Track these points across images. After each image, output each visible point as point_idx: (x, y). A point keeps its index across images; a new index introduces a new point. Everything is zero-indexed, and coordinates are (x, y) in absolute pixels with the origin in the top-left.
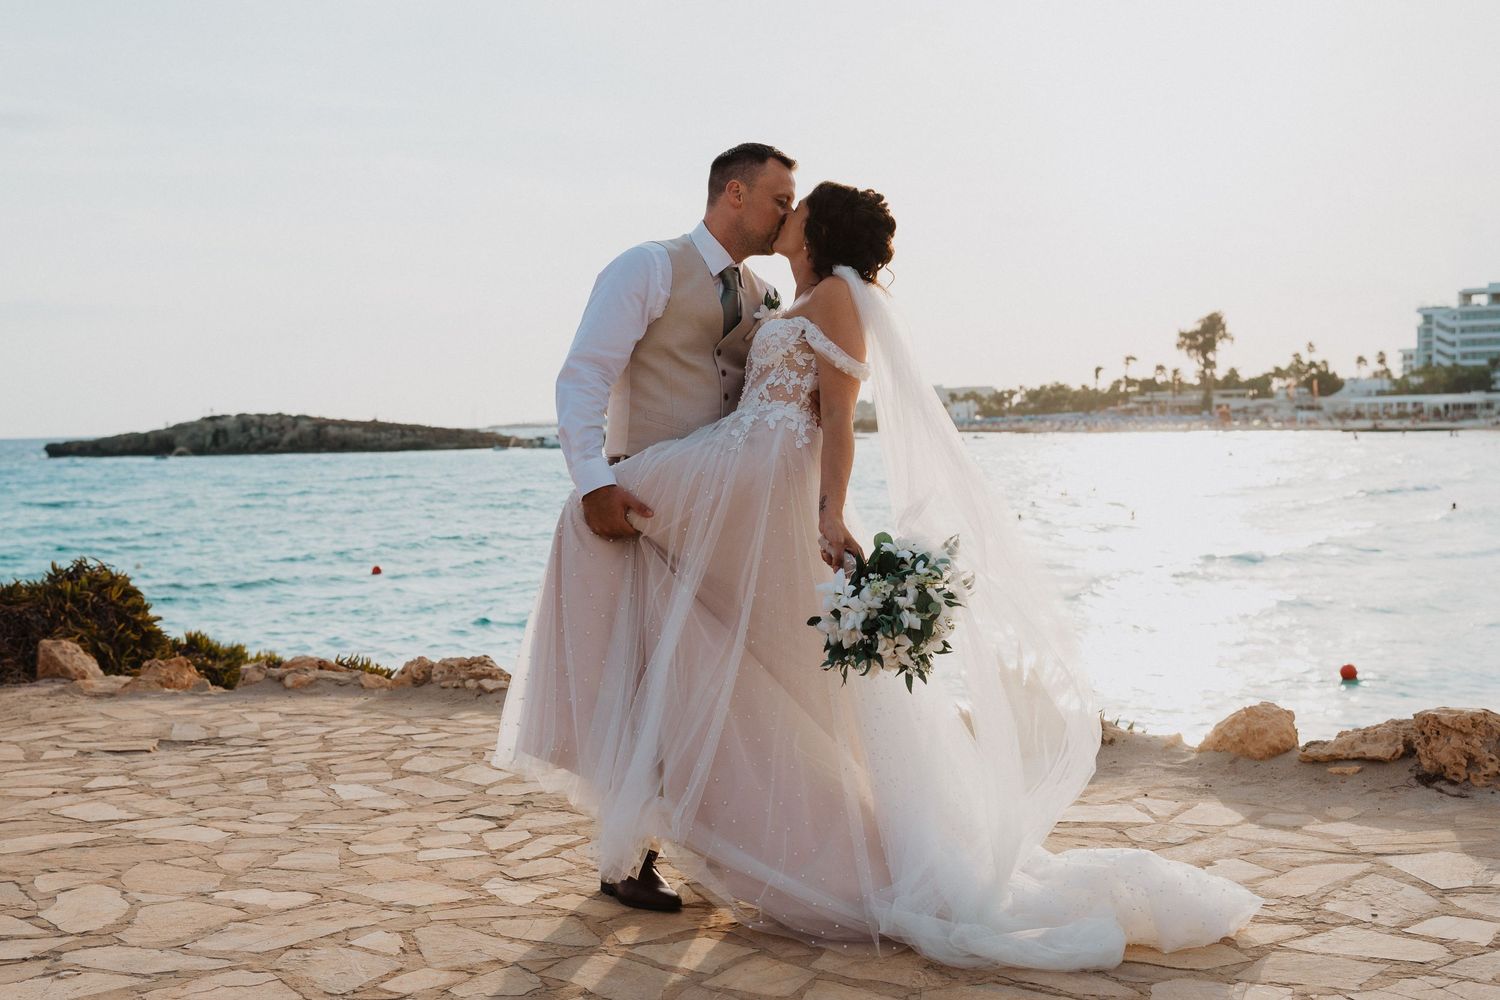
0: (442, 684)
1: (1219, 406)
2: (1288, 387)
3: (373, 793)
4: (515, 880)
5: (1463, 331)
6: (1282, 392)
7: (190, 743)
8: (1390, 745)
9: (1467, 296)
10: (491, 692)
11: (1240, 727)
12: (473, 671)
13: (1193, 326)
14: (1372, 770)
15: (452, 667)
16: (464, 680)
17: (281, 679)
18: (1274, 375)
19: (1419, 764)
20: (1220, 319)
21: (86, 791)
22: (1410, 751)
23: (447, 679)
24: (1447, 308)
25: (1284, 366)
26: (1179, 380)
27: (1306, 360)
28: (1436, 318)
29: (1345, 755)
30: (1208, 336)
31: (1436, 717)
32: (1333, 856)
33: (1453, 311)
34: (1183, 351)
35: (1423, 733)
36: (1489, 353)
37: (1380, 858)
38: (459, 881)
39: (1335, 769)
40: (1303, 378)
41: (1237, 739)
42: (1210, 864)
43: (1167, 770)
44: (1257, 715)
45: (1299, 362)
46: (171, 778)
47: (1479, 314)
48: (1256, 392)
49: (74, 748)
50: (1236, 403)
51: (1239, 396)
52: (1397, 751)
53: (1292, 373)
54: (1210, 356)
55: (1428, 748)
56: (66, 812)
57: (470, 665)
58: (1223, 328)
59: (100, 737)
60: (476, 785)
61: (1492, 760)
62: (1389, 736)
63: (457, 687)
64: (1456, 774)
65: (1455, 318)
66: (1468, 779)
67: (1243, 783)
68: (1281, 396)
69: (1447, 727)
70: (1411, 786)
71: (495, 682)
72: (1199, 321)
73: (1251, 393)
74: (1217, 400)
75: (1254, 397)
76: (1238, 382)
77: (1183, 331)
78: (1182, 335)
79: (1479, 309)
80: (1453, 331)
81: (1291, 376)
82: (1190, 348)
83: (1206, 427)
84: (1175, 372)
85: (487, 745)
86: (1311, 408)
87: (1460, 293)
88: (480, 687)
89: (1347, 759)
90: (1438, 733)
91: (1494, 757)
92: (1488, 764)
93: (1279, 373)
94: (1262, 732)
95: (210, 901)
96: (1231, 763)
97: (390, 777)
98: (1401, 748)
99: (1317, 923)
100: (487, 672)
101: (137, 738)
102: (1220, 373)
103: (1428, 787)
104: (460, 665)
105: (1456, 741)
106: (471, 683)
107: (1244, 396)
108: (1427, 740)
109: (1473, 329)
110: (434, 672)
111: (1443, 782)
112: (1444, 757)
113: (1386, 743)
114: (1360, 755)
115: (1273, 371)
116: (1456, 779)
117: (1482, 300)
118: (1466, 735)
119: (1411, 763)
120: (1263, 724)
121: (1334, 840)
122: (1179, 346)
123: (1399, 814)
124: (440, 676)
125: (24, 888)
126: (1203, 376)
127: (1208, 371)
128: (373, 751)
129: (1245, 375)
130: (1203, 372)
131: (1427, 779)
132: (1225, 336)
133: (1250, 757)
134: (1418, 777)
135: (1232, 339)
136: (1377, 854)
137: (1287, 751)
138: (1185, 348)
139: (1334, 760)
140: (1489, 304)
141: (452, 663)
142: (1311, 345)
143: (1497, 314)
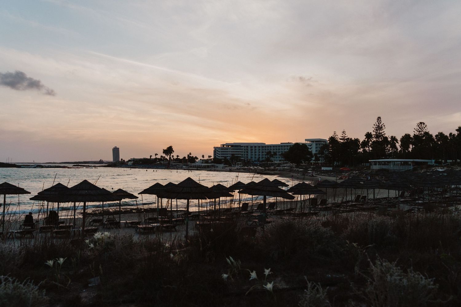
5: (221, 152)
24: (219, 147)
28: (216, 149)
30: (169, 151)
54: (171, 155)
58: (173, 149)
72: (167, 148)
77: (164, 149)
79: (224, 148)
87: (221, 145)
138: (165, 153)
143: (227, 149)
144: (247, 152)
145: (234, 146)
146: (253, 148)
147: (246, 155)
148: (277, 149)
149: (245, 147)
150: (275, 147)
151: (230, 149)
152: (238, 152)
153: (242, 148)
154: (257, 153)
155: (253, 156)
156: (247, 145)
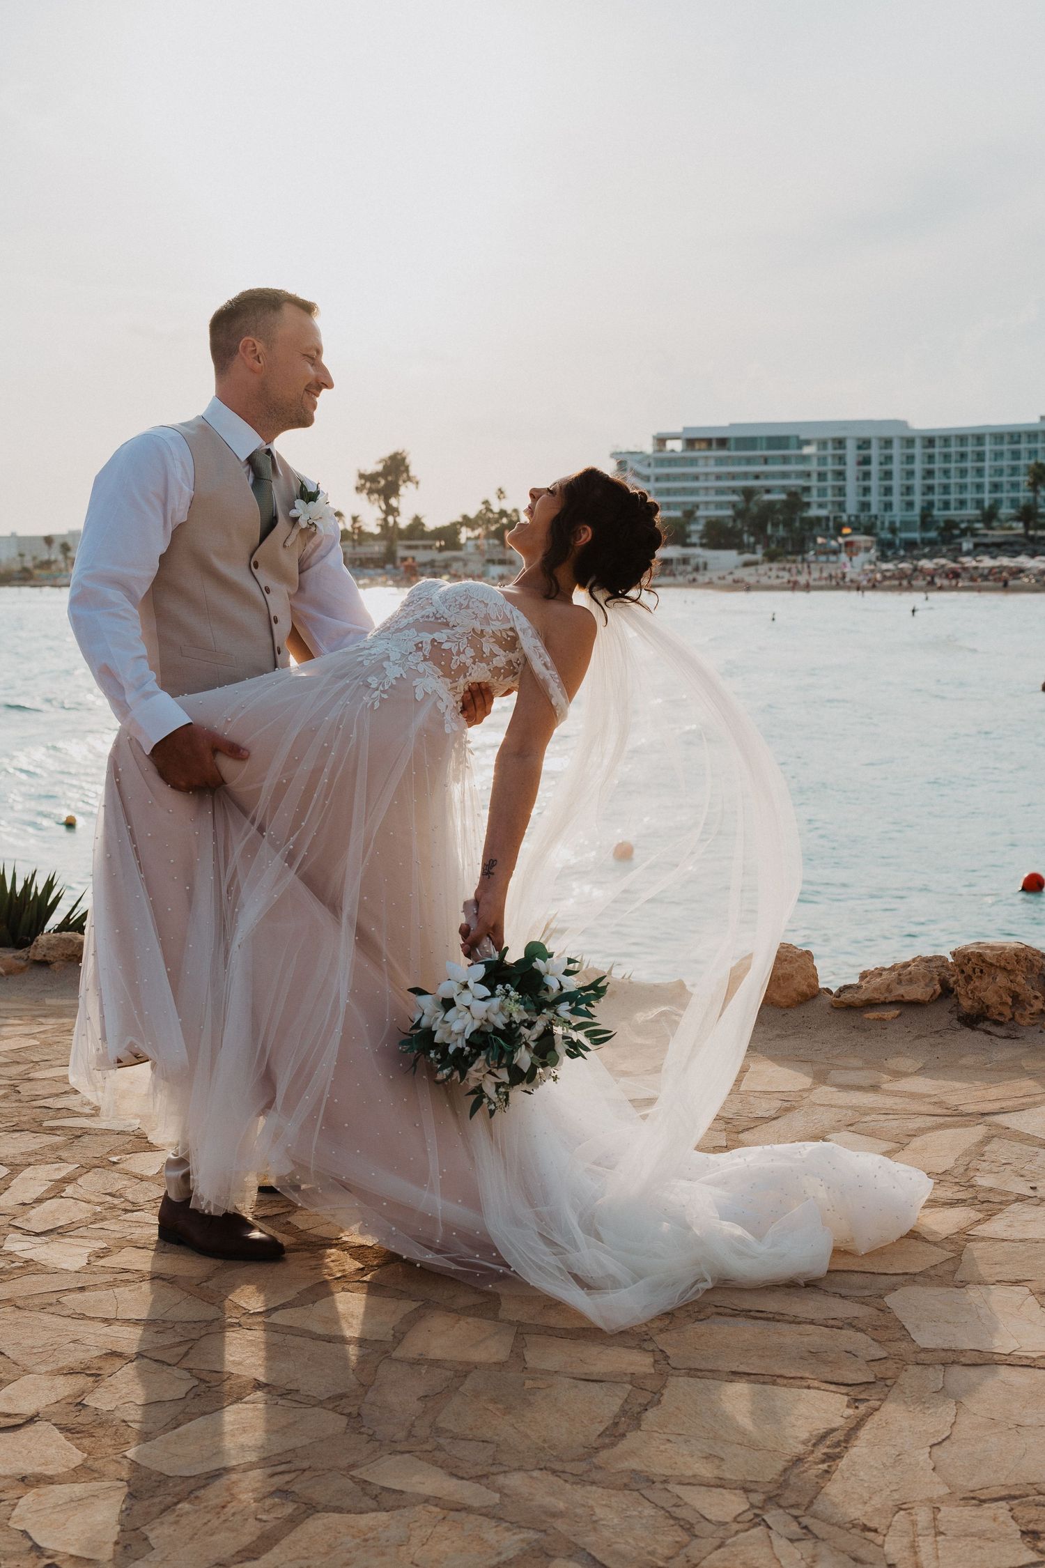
1: (404, 559)
2: (477, 538)
5: (657, 479)
6: (471, 543)
9: (661, 441)
13: (373, 467)
18: (461, 524)
20: (404, 459)
24: (641, 453)
25: (472, 514)
26: (359, 528)
27: (496, 509)
28: (630, 464)
30: (390, 478)
33: (648, 457)
34: (364, 495)
36: (684, 503)
40: (493, 528)
45: (489, 510)
47: (673, 461)
48: (443, 543)
50: (422, 556)
51: (426, 547)
53: (480, 522)
54: (393, 502)
58: (407, 469)
65: (649, 465)
68: (470, 548)
72: (380, 462)
73: (438, 544)
74: (401, 553)
75: (441, 549)
76: (423, 531)
77: (362, 472)
78: (362, 476)
79: (673, 455)
80: (647, 479)
81: (480, 526)
82: (370, 492)
83: (390, 582)
84: (355, 519)
86: (502, 562)
87: (654, 437)
93: (467, 522)
102: (404, 522)
107: (430, 547)
109: (668, 477)
115: (460, 520)
117: (676, 446)
122: (359, 489)
126: (384, 525)
127: (391, 519)
129: (431, 524)
130: (385, 520)
132: (409, 479)
135: (417, 483)
138: (365, 491)
140: (683, 451)
142: (501, 491)
143: (693, 462)
144: (840, 475)
145: (732, 443)
146: (875, 452)
147: (829, 492)
148: (1016, 455)
149: (823, 444)
150: (1006, 439)
151: (706, 458)
152: (757, 477)
153: (807, 450)
154: (897, 483)
155: (875, 499)
156: (839, 434)
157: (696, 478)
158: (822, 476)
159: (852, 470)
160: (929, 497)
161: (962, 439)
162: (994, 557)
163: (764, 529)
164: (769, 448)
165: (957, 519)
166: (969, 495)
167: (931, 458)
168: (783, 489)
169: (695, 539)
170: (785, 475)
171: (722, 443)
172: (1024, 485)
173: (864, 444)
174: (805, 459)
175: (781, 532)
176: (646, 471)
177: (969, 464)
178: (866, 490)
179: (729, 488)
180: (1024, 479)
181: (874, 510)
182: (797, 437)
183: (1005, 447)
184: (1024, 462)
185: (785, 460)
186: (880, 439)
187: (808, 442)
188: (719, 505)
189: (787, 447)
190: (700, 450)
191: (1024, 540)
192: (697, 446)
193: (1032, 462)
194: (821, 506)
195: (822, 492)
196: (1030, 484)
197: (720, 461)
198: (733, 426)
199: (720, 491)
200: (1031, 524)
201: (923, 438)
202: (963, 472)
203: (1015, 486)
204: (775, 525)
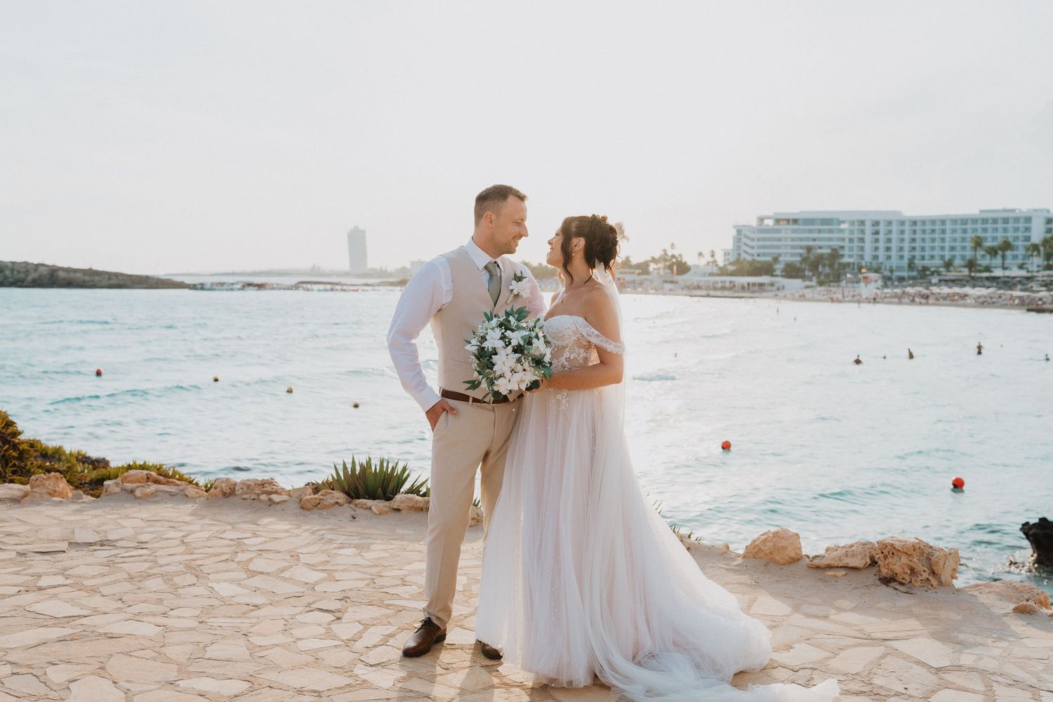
0: (243, 497)
2: (659, 269)
3: (239, 590)
4: (371, 666)
5: (758, 240)
6: (655, 271)
7: (90, 544)
8: (862, 559)
9: (761, 220)
10: (278, 503)
11: (770, 544)
12: (265, 489)
14: (853, 574)
15: (250, 486)
16: (258, 495)
17: (132, 491)
18: (651, 261)
19: (880, 571)
21: (40, 589)
22: (874, 563)
23: (246, 493)
25: (657, 256)
27: (670, 254)
28: (745, 232)
29: (836, 565)
31: (892, 545)
32: (859, 641)
33: (754, 228)
35: (883, 553)
36: (773, 253)
37: (886, 642)
38: (337, 668)
39: (830, 573)
40: (668, 264)
41: (768, 551)
42: (791, 648)
43: (727, 570)
44: (780, 537)
45: (666, 254)
46: (93, 577)
47: (768, 231)
48: (640, 271)
49: (13, 550)
50: (629, 278)
51: (630, 273)
52: (866, 563)
53: (661, 260)
55: (887, 562)
56: (37, 608)
57: (263, 485)
59: (27, 540)
60: (306, 583)
61: (924, 571)
62: (861, 553)
63: (254, 499)
64: (903, 579)
65: (754, 232)
66: (910, 582)
67: (777, 581)
68: (655, 274)
69: (899, 550)
70: (877, 585)
71: (280, 497)
73: (637, 272)
75: (639, 274)
76: (630, 265)
79: (767, 227)
80: (753, 240)
81: (660, 262)
85: (297, 548)
86: (672, 282)
87: (758, 218)
88: (270, 500)
89: (837, 567)
90: (893, 554)
91: (926, 569)
92: (923, 573)
93: (654, 260)
94: (784, 548)
95: (177, 689)
96: (765, 566)
97: (245, 576)
98: (869, 561)
99: (876, 694)
100: (274, 490)
101: (52, 541)
103: (887, 586)
104: (255, 485)
105: (904, 560)
106: (264, 497)
107: (633, 273)
108: (886, 557)
109: (764, 239)
110: (237, 488)
111: (896, 583)
112: (897, 569)
113: (860, 558)
114: (846, 565)
115: (650, 259)
116: (904, 582)
117: (770, 222)
118: (909, 555)
119: (874, 570)
120: (784, 543)
121: (854, 628)
123: (878, 605)
124: (241, 491)
125: (41, 679)
128: (223, 554)
129: (634, 261)
131: (887, 581)
132: (624, 237)
133: (776, 562)
134: (880, 579)
135: (628, 239)
136: (884, 640)
137: (799, 560)
139: (830, 567)
140: (774, 225)
141: (249, 483)
142: (673, 245)
143: (778, 231)
144: (862, 240)
145: (801, 222)
146: (882, 228)
147: (855, 249)
148: (965, 231)
149: (852, 223)
150: (959, 222)
151: (786, 229)
152: (814, 240)
153: (843, 226)
154: (894, 245)
155: (882, 253)
156: (862, 218)
157: (780, 240)
158: (851, 240)
159: (868, 237)
160: (913, 253)
161: (933, 222)
162: (951, 287)
163: (817, 268)
164: (822, 224)
165: (929, 266)
166: (937, 253)
167: (914, 232)
168: (829, 247)
169: (778, 272)
170: (830, 239)
171: (795, 221)
172: (968, 248)
173: (877, 223)
174: (841, 231)
175: (827, 270)
176: (752, 236)
177: (937, 236)
178: (876, 249)
179: (798, 246)
180: (969, 244)
181: (881, 259)
182: (838, 219)
183: (959, 227)
184: (969, 235)
185: (831, 231)
186: (885, 221)
187: (843, 222)
188: (793, 255)
189: (831, 224)
190: (784, 225)
191: (968, 279)
192: (781, 223)
193: (973, 235)
194: (850, 256)
195: (851, 249)
196: (972, 248)
197: (794, 231)
198: (801, 212)
199: (793, 247)
200: (973, 269)
201: (910, 221)
202: (933, 240)
203: (964, 248)
204: (824, 266)
